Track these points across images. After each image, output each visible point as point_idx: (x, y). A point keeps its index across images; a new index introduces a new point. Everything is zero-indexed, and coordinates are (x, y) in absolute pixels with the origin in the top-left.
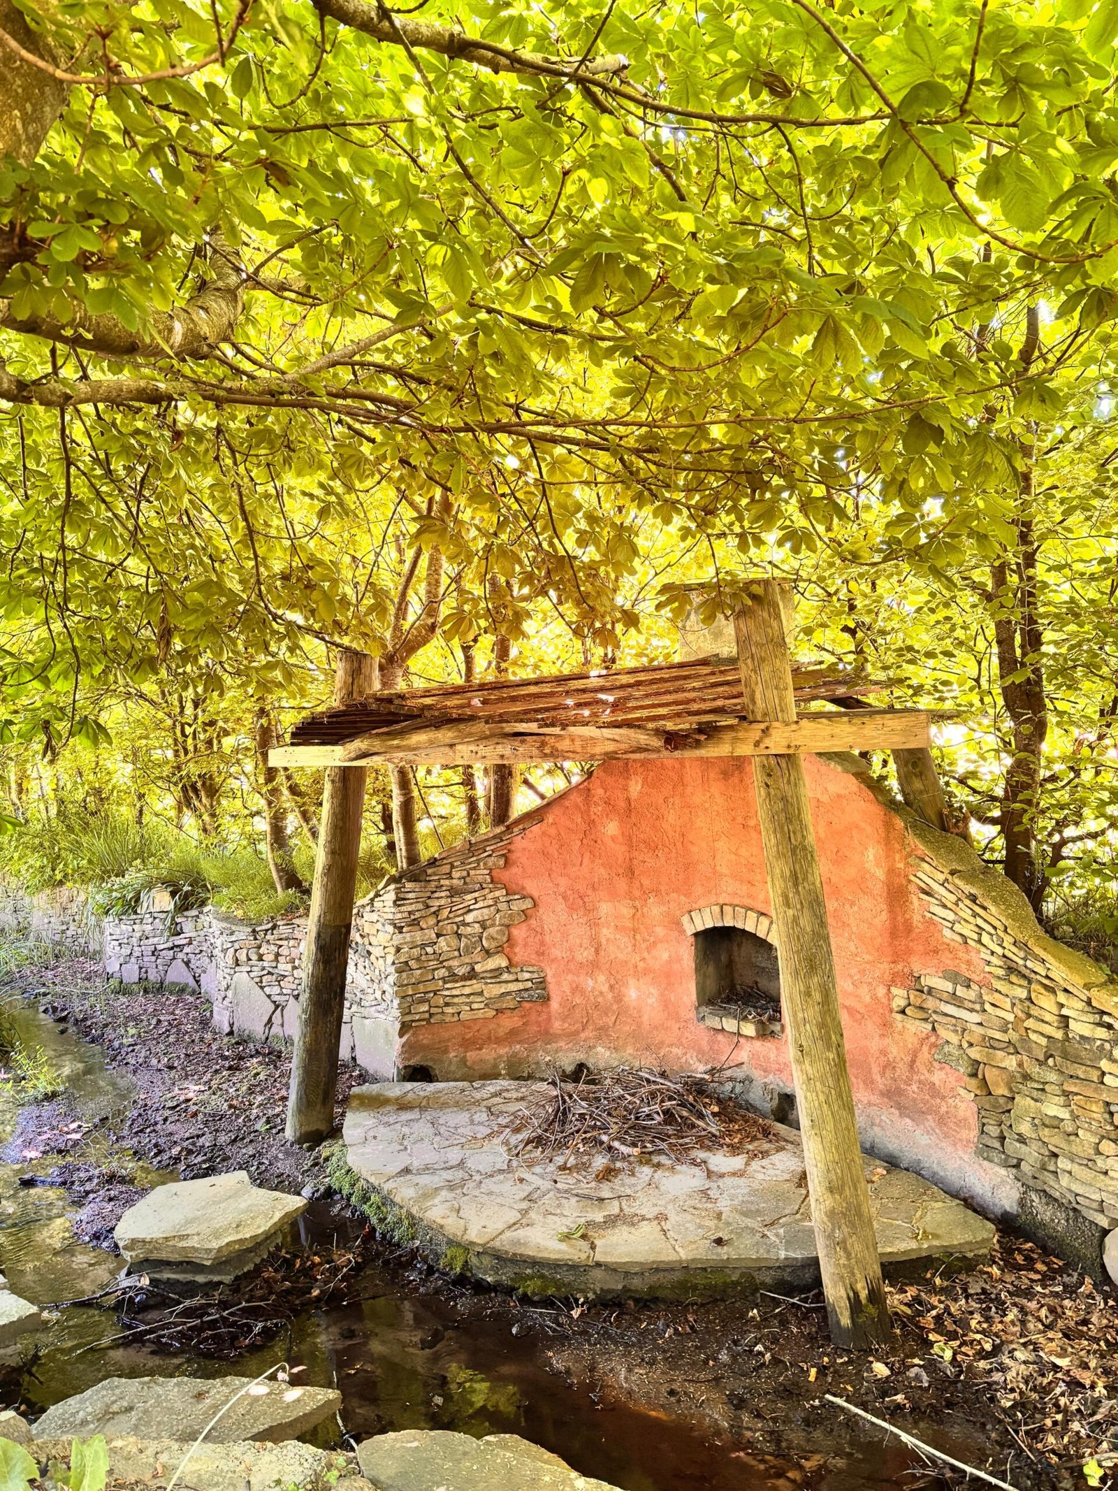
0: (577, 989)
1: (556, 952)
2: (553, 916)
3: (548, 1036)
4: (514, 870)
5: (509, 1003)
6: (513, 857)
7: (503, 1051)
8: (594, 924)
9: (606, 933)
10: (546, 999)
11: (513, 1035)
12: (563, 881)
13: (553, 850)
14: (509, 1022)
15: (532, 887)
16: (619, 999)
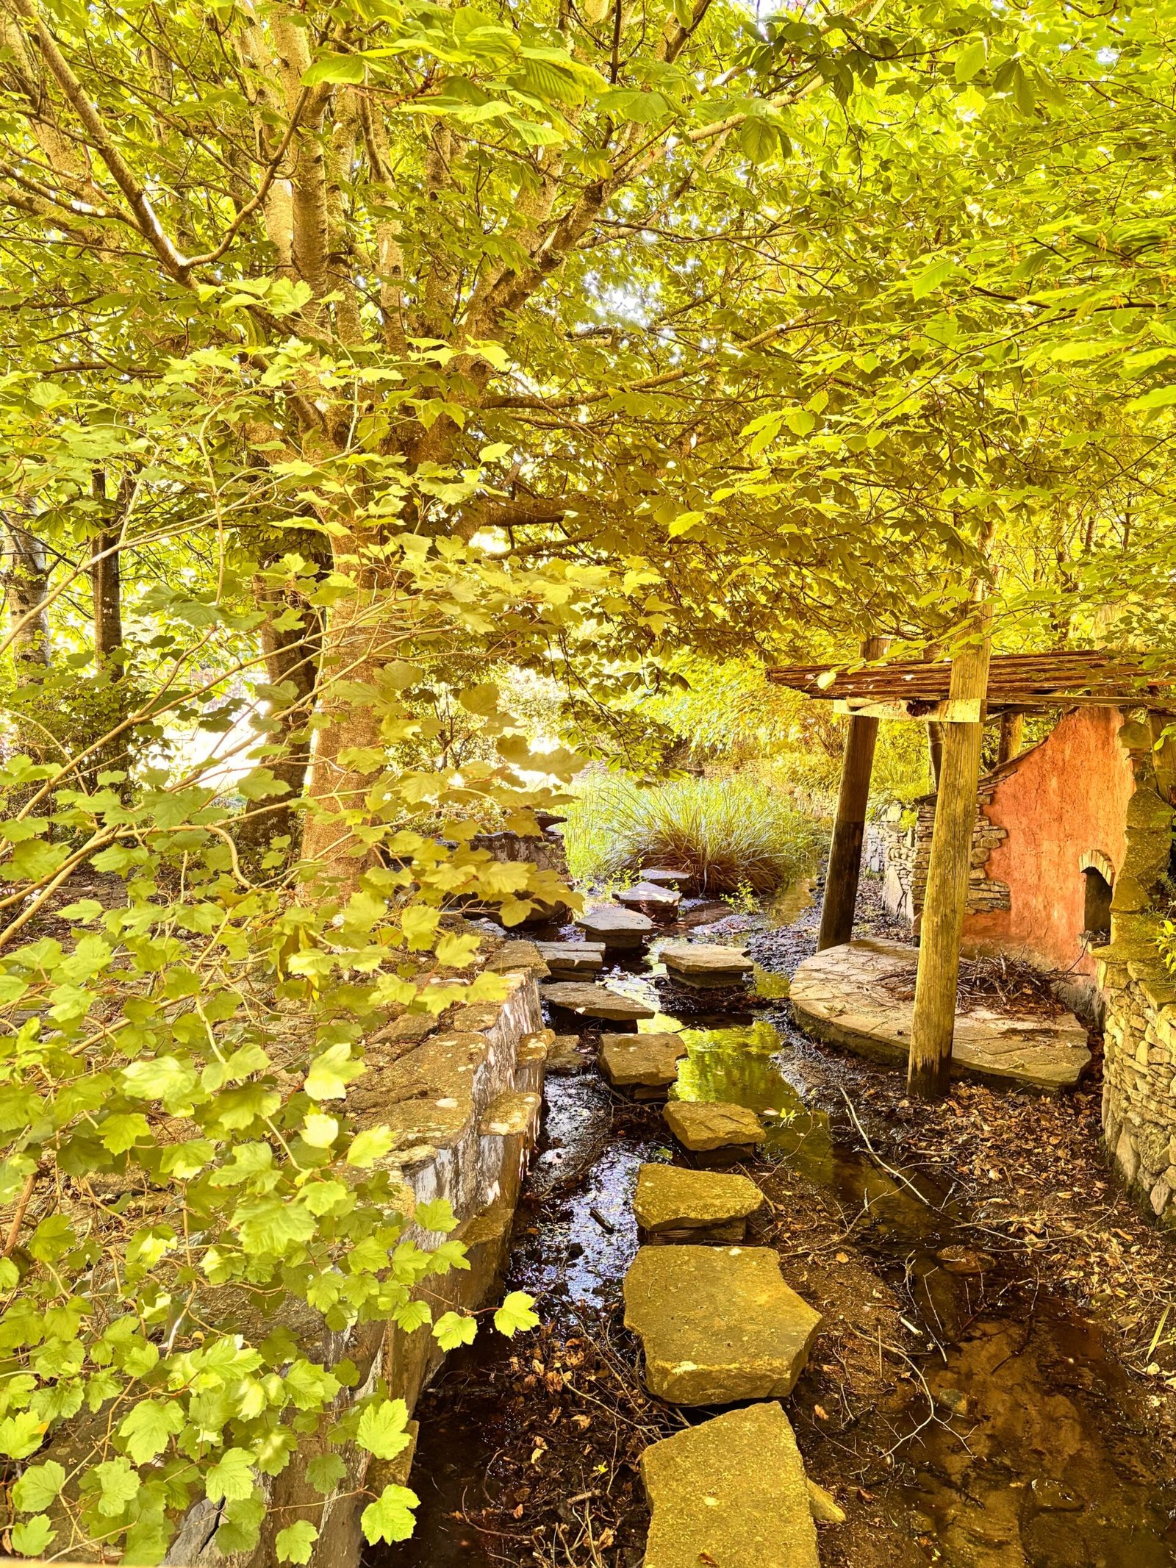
0: (1026, 905)
1: (1016, 875)
2: (1017, 845)
3: (1007, 938)
4: (997, 807)
5: (984, 906)
6: (998, 796)
7: (979, 941)
8: (1038, 855)
9: (1045, 864)
10: (1009, 909)
11: (985, 931)
12: (1024, 820)
13: (1020, 795)
14: (984, 921)
15: (1008, 822)
16: (1049, 917)
